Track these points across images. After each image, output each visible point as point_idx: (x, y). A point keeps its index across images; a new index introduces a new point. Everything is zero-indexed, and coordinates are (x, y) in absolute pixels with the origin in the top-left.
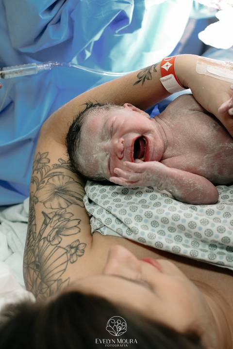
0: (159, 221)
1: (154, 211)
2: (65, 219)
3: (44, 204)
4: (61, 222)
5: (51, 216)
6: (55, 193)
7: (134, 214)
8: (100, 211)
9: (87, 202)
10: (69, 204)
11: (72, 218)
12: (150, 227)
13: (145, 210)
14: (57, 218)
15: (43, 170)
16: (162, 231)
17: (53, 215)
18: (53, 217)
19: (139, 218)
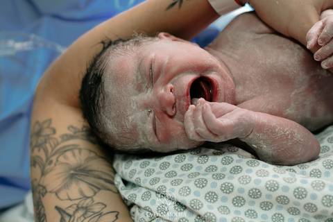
0: (245, 195)
1: (235, 181)
2: (94, 213)
3: (56, 194)
4: (88, 219)
5: (71, 211)
6: (72, 176)
7: (203, 191)
8: (146, 196)
9: (122, 185)
10: (96, 190)
11: (105, 211)
12: (232, 208)
13: (220, 183)
14: (80, 213)
15: (48, 145)
16: (251, 210)
17: (74, 210)
18: (75, 213)
19: (212, 197)
